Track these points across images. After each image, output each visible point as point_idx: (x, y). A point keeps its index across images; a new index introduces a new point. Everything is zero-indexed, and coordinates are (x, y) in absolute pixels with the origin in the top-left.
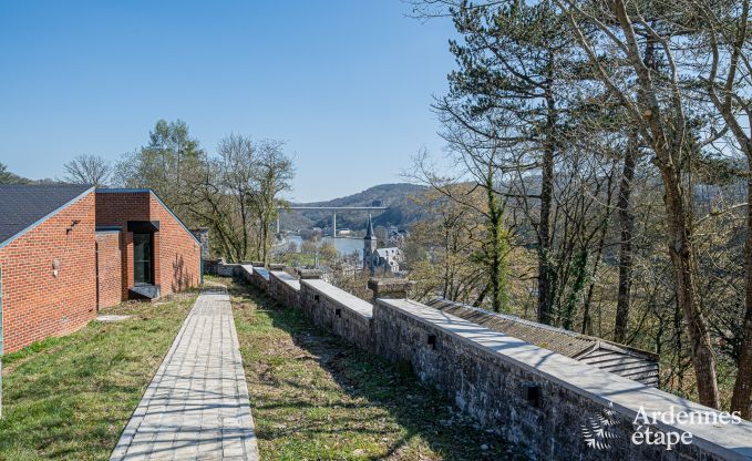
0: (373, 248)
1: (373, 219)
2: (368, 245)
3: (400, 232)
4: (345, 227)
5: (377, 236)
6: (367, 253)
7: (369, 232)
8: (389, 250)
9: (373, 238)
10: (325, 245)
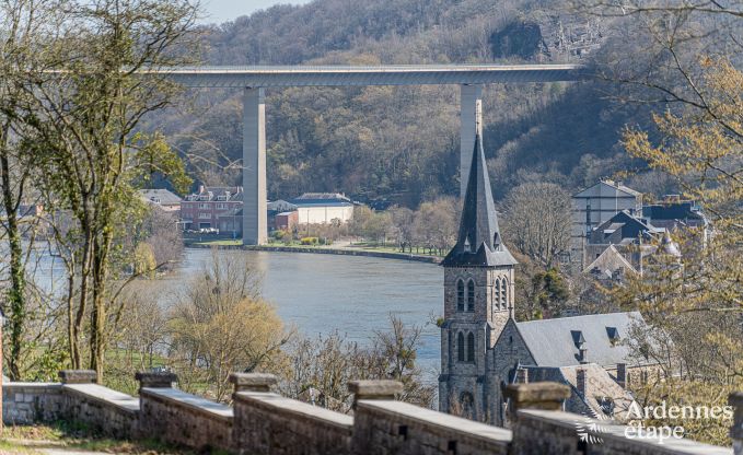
0: (498, 319)
1: (497, 136)
2: (465, 299)
3: (659, 214)
4: (321, 186)
5: (519, 245)
6: (462, 345)
7: (470, 222)
8: (593, 326)
9: (499, 255)
10: (210, 297)
